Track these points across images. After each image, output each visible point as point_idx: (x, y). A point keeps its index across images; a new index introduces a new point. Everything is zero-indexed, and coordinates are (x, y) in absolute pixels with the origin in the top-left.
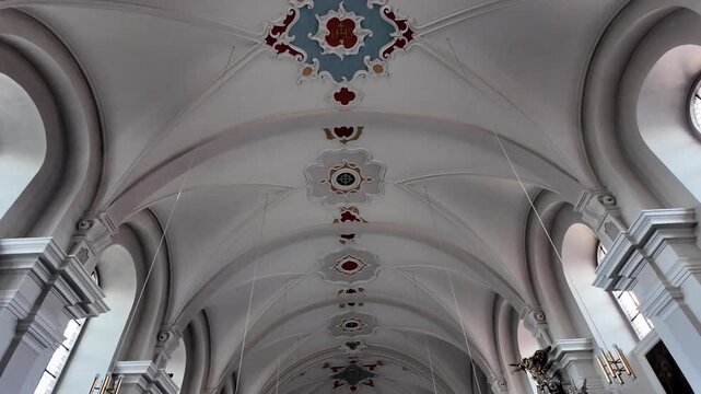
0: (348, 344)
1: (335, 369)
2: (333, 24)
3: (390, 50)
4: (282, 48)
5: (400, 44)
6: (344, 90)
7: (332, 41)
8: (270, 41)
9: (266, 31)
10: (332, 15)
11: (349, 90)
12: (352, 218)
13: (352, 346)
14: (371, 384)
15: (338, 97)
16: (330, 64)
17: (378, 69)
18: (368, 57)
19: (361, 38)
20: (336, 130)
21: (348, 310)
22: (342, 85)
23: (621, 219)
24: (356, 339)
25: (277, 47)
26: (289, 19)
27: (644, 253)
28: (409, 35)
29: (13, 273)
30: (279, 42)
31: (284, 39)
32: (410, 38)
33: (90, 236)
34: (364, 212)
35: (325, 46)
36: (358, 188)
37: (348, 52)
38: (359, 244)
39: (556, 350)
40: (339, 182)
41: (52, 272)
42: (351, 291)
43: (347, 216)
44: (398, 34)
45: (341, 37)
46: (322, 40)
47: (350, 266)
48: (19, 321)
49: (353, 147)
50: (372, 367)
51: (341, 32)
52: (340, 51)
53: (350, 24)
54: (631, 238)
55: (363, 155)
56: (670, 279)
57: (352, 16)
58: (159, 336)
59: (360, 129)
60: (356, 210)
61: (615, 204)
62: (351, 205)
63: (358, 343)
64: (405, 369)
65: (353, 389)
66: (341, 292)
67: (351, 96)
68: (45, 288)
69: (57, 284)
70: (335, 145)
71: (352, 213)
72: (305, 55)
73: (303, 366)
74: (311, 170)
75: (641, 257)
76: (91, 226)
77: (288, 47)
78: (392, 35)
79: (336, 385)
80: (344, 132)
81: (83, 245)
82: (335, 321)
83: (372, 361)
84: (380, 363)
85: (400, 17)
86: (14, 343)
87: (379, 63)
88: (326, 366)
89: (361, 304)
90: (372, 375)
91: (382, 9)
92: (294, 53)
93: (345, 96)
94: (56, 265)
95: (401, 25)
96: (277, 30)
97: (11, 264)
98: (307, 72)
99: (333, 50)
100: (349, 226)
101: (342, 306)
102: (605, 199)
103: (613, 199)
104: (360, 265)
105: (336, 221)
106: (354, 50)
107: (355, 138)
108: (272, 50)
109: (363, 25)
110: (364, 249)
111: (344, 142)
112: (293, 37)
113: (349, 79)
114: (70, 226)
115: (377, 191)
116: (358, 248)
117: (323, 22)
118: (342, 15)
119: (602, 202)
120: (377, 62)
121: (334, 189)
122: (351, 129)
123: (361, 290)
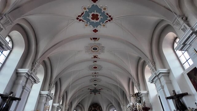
0: (94, 84)
1: (91, 90)
2: (93, 15)
3: (107, 22)
4: (80, 20)
5: (109, 20)
6: (95, 30)
7: (93, 19)
8: (77, 19)
9: (77, 16)
10: (93, 13)
11: (97, 29)
12: (96, 57)
13: (95, 85)
14: (99, 93)
15: (93, 31)
16: (92, 24)
17: (104, 26)
18: (101, 23)
19: (100, 19)
20: (93, 38)
21: (94, 77)
22: (95, 28)
23: (155, 68)
24: (96, 83)
25: (79, 20)
26: (82, 14)
27: (158, 77)
28: (112, 19)
29: (21, 76)
30: (80, 19)
31: (81, 18)
32: (112, 20)
33: (36, 66)
34: (99, 56)
35: (91, 20)
36: (98, 51)
37: (97, 21)
38: (98, 63)
39: (140, 93)
40: (93, 49)
41: (29, 75)
42: (95, 73)
43: (95, 57)
44: (109, 18)
45: (95, 18)
46: (90, 18)
47: (95, 68)
48: (23, 86)
49: (97, 42)
50: (100, 90)
51: (95, 17)
52: (95, 21)
53: (97, 15)
54: (156, 74)
55: (100, 44)
56: (162, 84)
57: (98, 14)
58: (50, 85)
59: (99, 39)
60: (97, 56)
61: (155, 64)
62: (96, 54)
63: (97, 84)
64: (108, 91)
65: (95, 94)
66: (93, 73)
67: (97, 31)
68: (27, 79)
69: (30, 78)
70: (93, 41)
71: (96, 56)
72: (86, 22)
73: (83, 89)
74: (87, 46)
75: (157, 78)
76: (36, 64)
77: (82, 20)
78: (107, 18)
79: (91, 93)
80: (95, 39)
81: (34, 68)
82: (91, 79)
83: (100, 88)
84: (102, 89)
85: (110, 15)
86: (23, 91)
87: (104, 24)
88: (89, 89)
89: (98, 76)
90: (100, 91)
91: (105, 13)
92: (83, 21)
93: (95, 31)
94: (29, 74)
95: (110, 16)
96: (79, 16)
97: (20, 74)
98: (86, 25)
99: (93, 21)
100: (95, 59)
101: (93, 76)
102: (153, 63)
103: (155, 63)
104: (98, 68)
105: (92, 58)
106: (98, 21)
107: (98, 40)
108: (78, 20)
109: (100, 16)
110: (99, 64)
111: (95, 41)
112: (83, 18)
113: (97, 27)
114: (31, 64)
115: (103, 52)
116: (97, 64)
117: (91, 15)
118: (95, 13)
119: (152, 64)
120: (103, 24)
121: (92, 51)
122: (97, 38)
123: (98, 73)
